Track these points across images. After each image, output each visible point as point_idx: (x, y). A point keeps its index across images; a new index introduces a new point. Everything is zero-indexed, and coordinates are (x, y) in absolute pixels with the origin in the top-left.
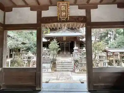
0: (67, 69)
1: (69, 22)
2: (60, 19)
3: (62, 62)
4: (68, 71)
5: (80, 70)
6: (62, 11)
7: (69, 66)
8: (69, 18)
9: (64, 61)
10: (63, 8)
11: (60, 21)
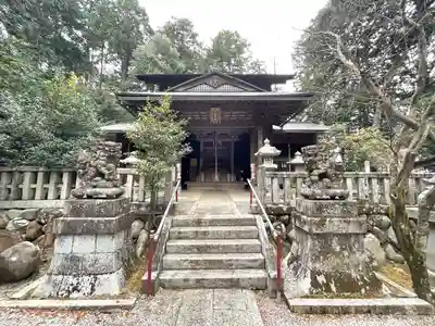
0: (229, 266)
3: (199, 223)
4: (234, 284)
5: (315, 283)
7: (239, 250)
9: (209, 217)
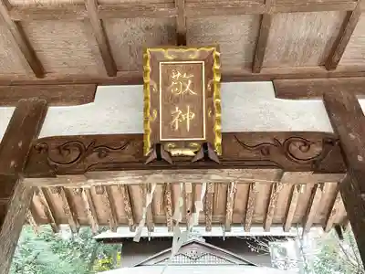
1: (223, 163)
2: (158, 147)
6: (172, 101)
8: (218, 140)
10: (182, 83)
11: (159, 158)
